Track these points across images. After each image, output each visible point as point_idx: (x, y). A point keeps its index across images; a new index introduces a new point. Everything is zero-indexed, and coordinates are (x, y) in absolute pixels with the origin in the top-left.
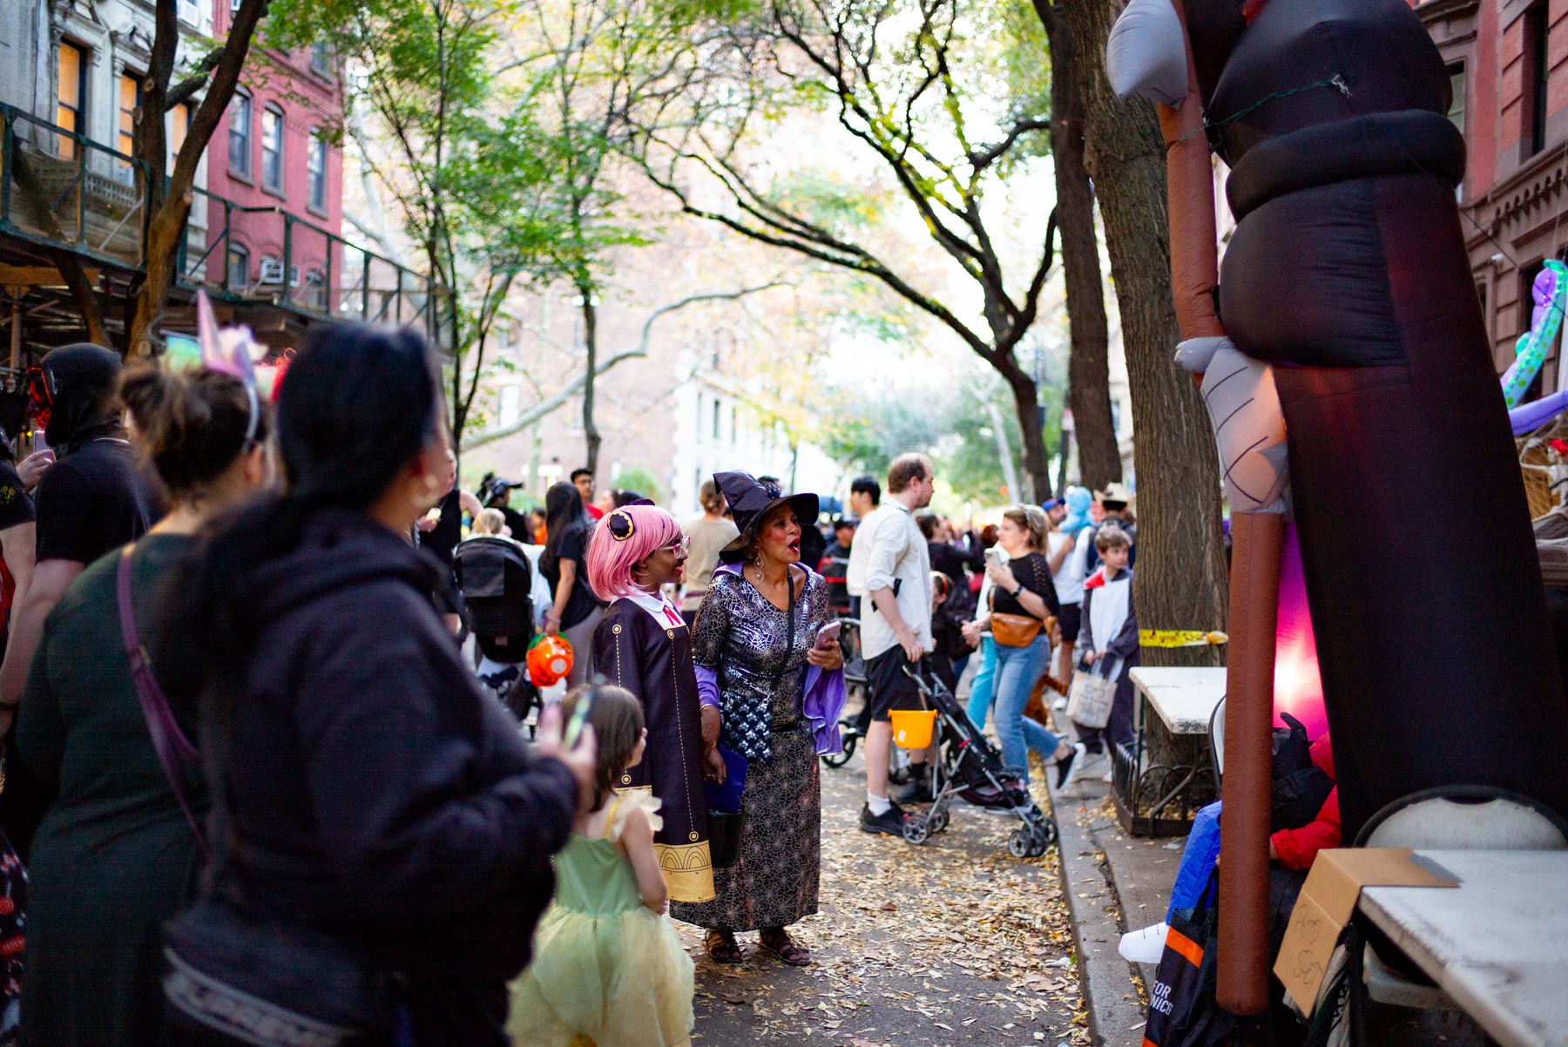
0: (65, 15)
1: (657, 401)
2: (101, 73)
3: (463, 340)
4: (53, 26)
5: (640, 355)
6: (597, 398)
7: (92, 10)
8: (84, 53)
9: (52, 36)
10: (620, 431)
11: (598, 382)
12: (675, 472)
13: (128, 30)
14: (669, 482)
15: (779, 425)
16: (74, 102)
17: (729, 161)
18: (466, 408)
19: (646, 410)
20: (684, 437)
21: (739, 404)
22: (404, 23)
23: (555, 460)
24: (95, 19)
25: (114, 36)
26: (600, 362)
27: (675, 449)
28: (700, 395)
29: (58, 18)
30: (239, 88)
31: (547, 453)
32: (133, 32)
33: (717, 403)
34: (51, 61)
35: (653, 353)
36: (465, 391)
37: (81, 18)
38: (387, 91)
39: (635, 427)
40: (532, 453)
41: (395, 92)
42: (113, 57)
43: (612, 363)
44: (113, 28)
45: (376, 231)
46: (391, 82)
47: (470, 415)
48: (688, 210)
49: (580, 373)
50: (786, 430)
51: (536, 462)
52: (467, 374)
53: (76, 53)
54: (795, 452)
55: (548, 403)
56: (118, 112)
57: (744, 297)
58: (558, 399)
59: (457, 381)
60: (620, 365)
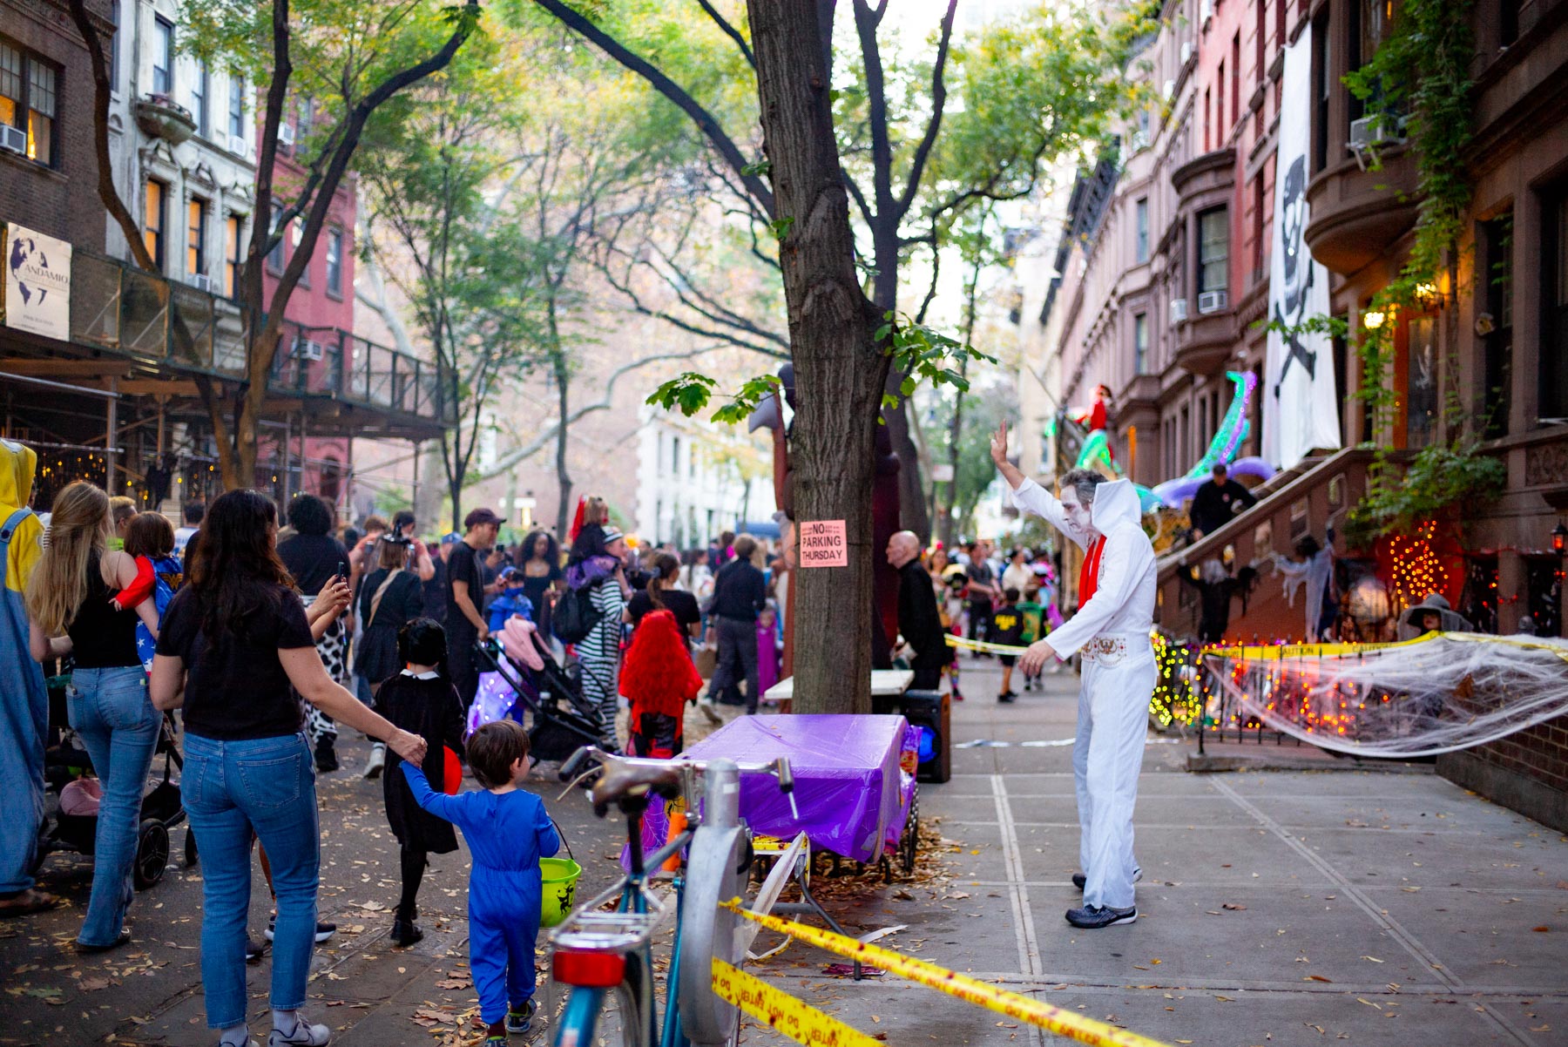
0: (152, 160)
1: (620, 442)
2: (176, 201)
3: (461, 412)
4: (142, 170)
5: (605, 407)
6: (569, 441)
7: (170, 154)
8: (163, 187)
9: (142, 177)
10: (589, 470)
11: (570, 429)
12: (638, 504)
13: (194, 167)
14: (632, 514)
15: (733, 461)
16: (156, 227)
17: (675, 262)
18: (466, 463)
19: (609, 451)
20: (646, 472)
21: (698, 441)
22: (415, 158)
23: (530, 494)
24: (173, 161)
25: (185, 173)
26: (570, 414)
27: (638, 483)
28: (660, 433)
29: (146, 163)
30: (274, 200)
31: (522, 487)
32: (199, 167)
33: (676, 441)
34: (141, 196)
35: (616, 403)
36: (464, 450)
37: (162, 162)
38: (400, 211)
39: (601, 467)
40: (509, 488)
41: (406, 211)
42: (184, 189)
43: (580, 415)
44: (185, 165)
45: (379, 304)
46: (403, 203)
47: (468, 470)
48: (641, 309)
49: (553, 422)
50: (738, 464)
51: (512, 496)
52: (465, 438)
53: (157, 187)
54: (748, 485)
55: (525, 449)
56: (187, 231)
57: (695, 358)
58: (535, 444)
59: (457, 444)
60: (587, 416)
